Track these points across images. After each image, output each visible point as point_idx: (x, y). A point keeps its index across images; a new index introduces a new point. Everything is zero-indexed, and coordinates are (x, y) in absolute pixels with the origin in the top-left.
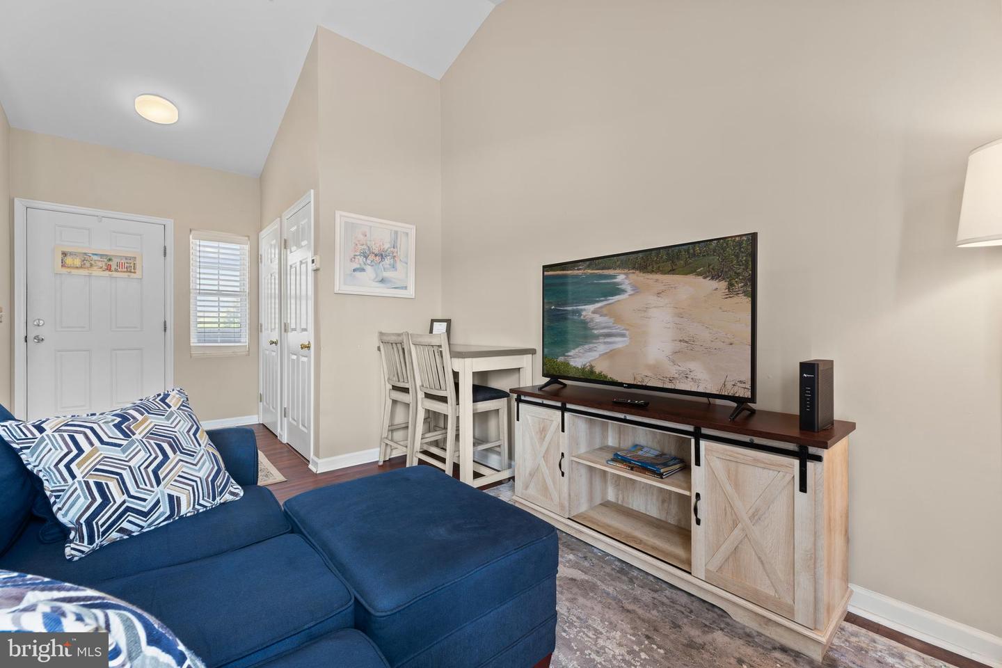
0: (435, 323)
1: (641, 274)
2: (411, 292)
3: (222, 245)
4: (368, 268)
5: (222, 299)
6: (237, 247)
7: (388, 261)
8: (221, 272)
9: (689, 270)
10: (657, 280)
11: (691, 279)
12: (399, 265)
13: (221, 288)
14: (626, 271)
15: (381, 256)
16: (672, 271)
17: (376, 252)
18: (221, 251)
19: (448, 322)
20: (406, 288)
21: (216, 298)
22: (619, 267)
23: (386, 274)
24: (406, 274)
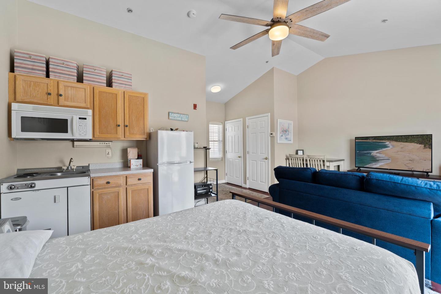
0: (302, 151)
1: (395, 142)
2: (292, 142)
3: (214, 125)
4: (284, 135)
5: (215, 143)
6: (217, 126)
7: (287, 133)
8: (214, 134)
9: (411, 142)
10: (401, 144)
11: (413, 144)
12: (290, 134)
13: (214, 139)
14: (389, 141)
15: (286, 131)
16: (406, 142)
17: (285, 130)
18: (214, 127)
20: (291, 140)
21: (213, 143)
22: (387, 140)
23: (287, 137)
24: (291, 136)
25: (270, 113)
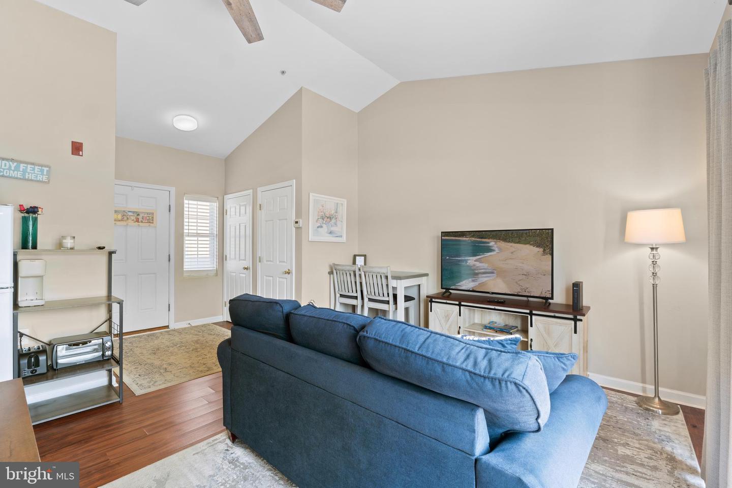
0: (363, 257)
1: (503, 243)
2: (344, 239)
3: (199, 203)
4: (324, 226)
5: (200, 239)
6: (208, 204)
7: (333, 221)
8: (199, 221)
9: (527, 242)
10: (511, 246)
11: (528, 246)
12: (339, 223)
13: (199, 232)
14: (495, 240)
15: (330, 218)
16: (519, 242)
17: (328, 216)
18: (199, 207)
19: (365, 256)
20: (341, 236)
21: (196, 239)
22: (491, 238)
23: (332, 229)
24: (342, 227)
25: (294, 180)
